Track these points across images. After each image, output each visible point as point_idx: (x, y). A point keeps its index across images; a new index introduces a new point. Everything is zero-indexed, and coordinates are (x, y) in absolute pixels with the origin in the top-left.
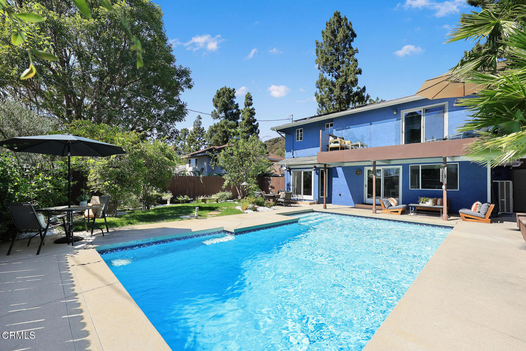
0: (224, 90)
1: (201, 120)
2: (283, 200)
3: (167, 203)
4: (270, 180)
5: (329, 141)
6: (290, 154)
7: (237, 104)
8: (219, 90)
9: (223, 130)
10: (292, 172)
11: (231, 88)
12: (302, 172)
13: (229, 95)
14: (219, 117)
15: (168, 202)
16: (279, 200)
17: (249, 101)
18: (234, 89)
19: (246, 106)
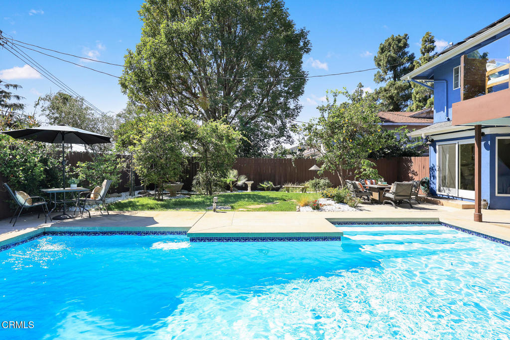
0: (390, 40)
1: (362, 89)
2: (392, 196)
3: (247, 190)
4: (411, 161)
5: (487, 74)
6: (443, 114)
7: (413, 55)
8: (383, 43)
9: (388, 95)
10: (437, 147)
11: (402, 35)
12: (457, 146)
13: (398, 46)
14: (384, 79)
15: (249, 188)
16: (387, 195)
17: (428, 45)
18: (406, 35)
19: (424, 54)
